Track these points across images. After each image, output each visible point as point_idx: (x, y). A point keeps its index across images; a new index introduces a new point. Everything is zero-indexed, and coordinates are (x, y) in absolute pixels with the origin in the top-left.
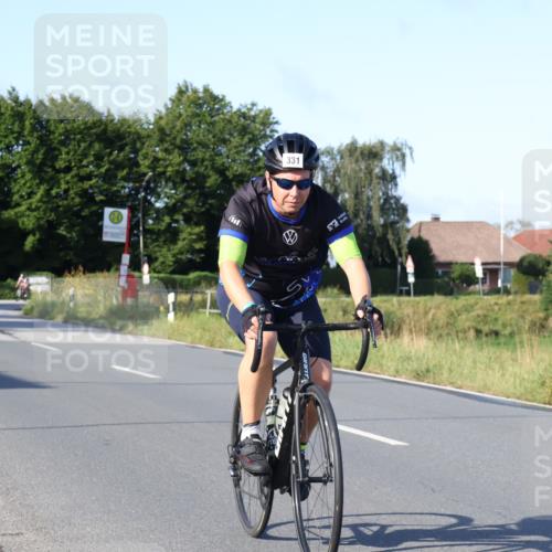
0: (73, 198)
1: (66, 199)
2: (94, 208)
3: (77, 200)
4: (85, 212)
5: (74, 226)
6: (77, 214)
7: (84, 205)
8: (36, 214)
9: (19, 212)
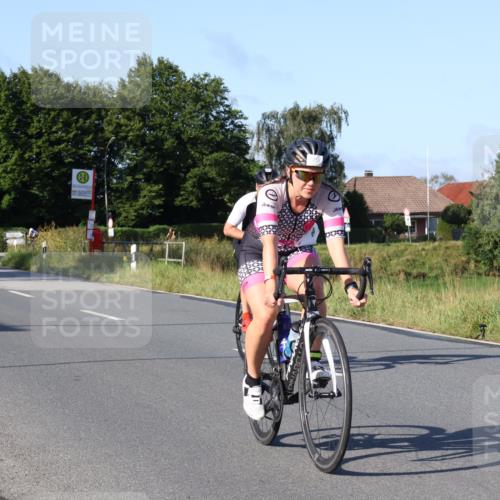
0: (44, 161)
1: (38, 162)
2: (64, 170)
3: (49, 163)
4: (56, 173)
5: (46, 186)
6: (48, 176)
8: (11, 175)
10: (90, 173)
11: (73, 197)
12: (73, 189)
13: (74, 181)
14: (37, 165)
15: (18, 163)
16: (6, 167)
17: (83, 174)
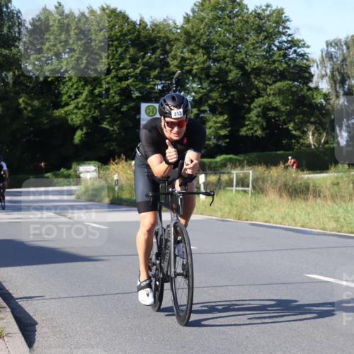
0: (114, 97)
1: (108, 98)
2: (131, 105)
3: (117, 98)
4: (124, 109)
5: (115, 121)
6: (118, 110)
7: (123, 102)
8: (82, 111)
9: (68, 111)
13: (143, 115)
14: (107, 100)
15: (89, 99)
16: (78, 103)
17: (151, 108)
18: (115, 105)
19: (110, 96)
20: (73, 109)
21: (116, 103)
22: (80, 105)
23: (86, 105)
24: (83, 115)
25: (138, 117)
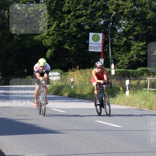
0: (72, 28)
1: (68, 29)
2: (84, 33)
3: (75, 29)
4: (79, 36)
5: (73, 44)
6: (75, 37)
7: (78, 32)
8: (52, 37)
9: (43, 36)
10: (101, 35)
11: (90, 50)
12: (90, 45)
13: (91, 40)
14: (68, 30)
15: (56, 29)
16: (49, 32)
17: (96, 36)
18: (73, 34)
19: (70, 28)
20: (46, 36)
21: (74, 33)
22: (51, 33)
23: (54, 33)
24: (52, 39)
25: (87, 42)
